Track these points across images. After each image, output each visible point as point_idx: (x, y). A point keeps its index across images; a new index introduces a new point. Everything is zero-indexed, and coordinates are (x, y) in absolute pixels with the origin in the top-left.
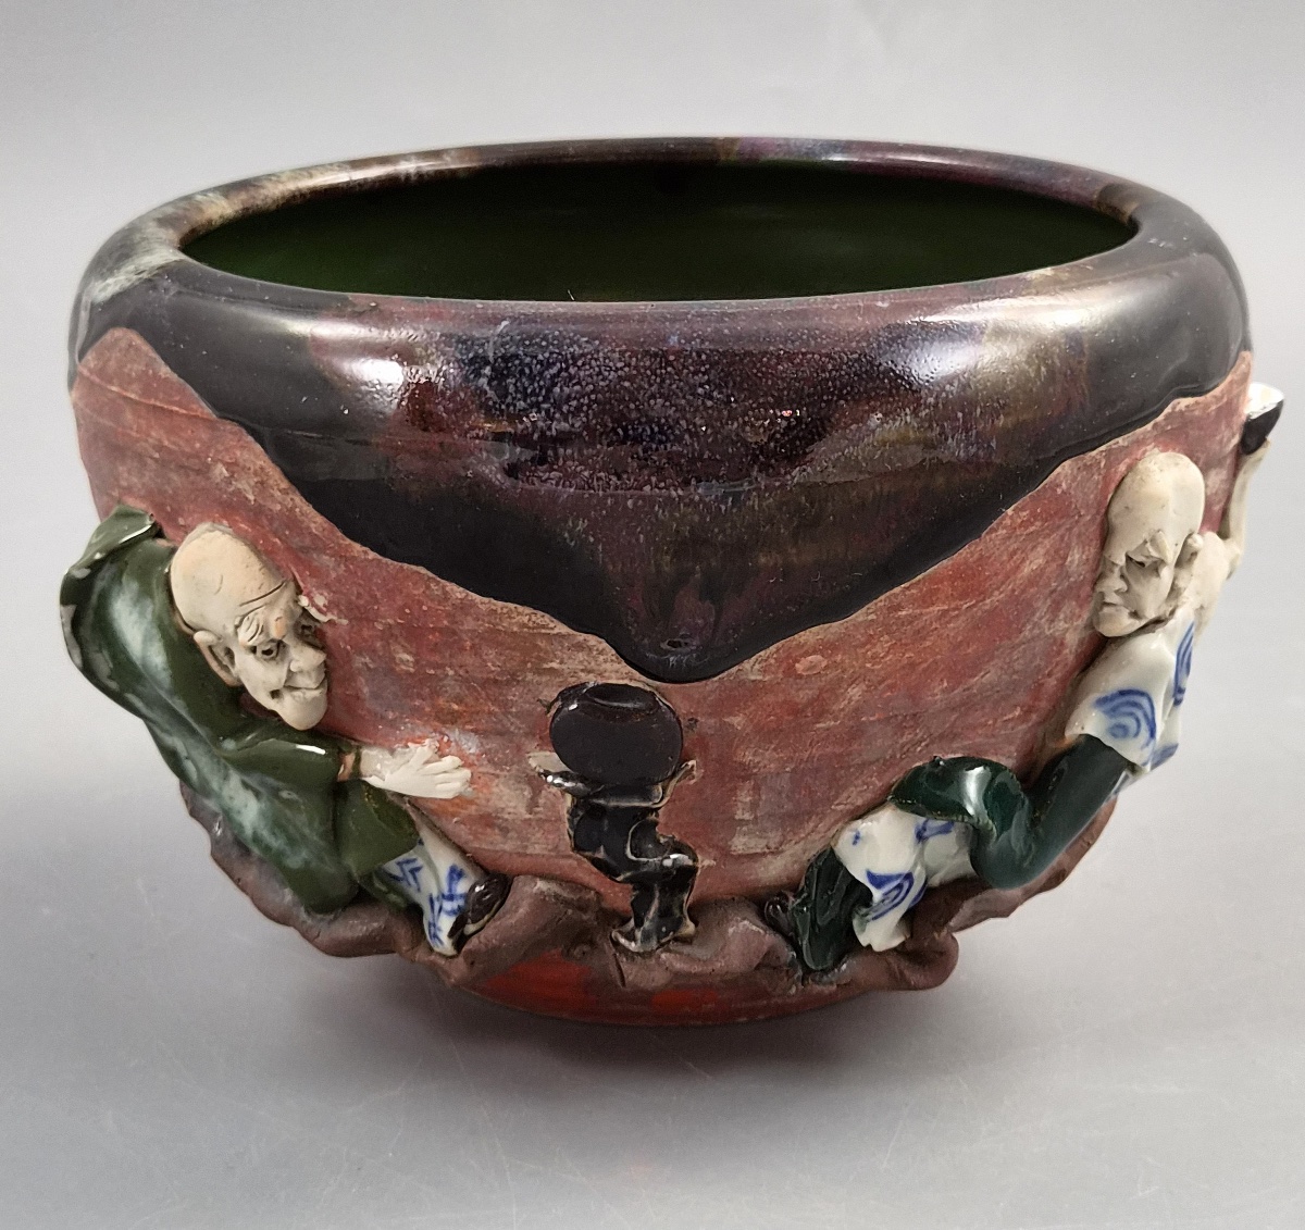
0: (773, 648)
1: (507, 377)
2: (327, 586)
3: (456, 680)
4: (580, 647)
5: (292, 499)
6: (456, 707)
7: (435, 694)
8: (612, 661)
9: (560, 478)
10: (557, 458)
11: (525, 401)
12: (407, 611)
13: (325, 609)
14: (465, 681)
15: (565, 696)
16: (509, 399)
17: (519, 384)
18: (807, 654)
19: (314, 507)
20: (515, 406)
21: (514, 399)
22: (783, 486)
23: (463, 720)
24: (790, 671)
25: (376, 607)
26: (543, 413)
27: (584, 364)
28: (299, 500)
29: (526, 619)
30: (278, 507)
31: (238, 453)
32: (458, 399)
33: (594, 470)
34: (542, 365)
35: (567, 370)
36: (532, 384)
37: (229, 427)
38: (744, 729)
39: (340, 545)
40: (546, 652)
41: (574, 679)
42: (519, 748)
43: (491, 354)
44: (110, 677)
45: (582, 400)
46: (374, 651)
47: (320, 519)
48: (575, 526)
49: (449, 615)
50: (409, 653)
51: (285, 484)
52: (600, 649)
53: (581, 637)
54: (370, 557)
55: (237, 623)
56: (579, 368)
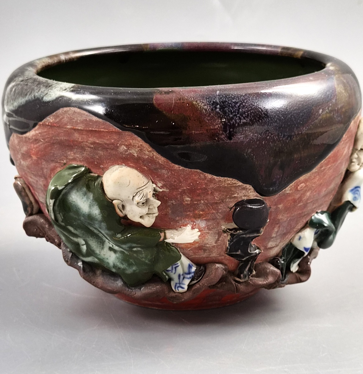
0: (294, 183)
1: (225, 107)
2: (163, 180)
3: (203, 204)
4: (244, 189)
5: (153, 154)
6: (201, 213)
7: (195, 209)
8: (253, 192)
9: (244, 137)
10: (243, 130)
11: (232, 114)
12: (191, 184)
13: (161, 187)
14: (206, 204)
15: (237, 205)
16: (227, 114)
17: (229, 110)
18: (301, 183)
19: (161, 155)
20: (229, 117)
21: (228, 114)
22: (301, 133)
23: (203, 217)
24: (297, 189)
25: (180, 184)
26: (238, 118)
27: (247, 102)
28: (155, 153)
29: (229, 182)
30: (147, 157)
31: (131, 141)
32: (211, 116)
33: (254, 133)
34: (234, 103)
35: (242, 104)
36: (233, 109)
37: (127, 133)
38: (282, 208)
39: (170, 166)
40: (234, 192)
41: (240, 199)
42: (218, 223)
43: (218, 101)
44: (62, 222)
45: (248, 113)
46: (177, 199)
47: (163, 159)
48: (248, 151)
49: (206, 184)
50: (190, 197)
51: (150, 149)
52: (250, 188)
53: (245, 185)
54: (181, 169)
55: (134, 195)
56: (245, 103)
